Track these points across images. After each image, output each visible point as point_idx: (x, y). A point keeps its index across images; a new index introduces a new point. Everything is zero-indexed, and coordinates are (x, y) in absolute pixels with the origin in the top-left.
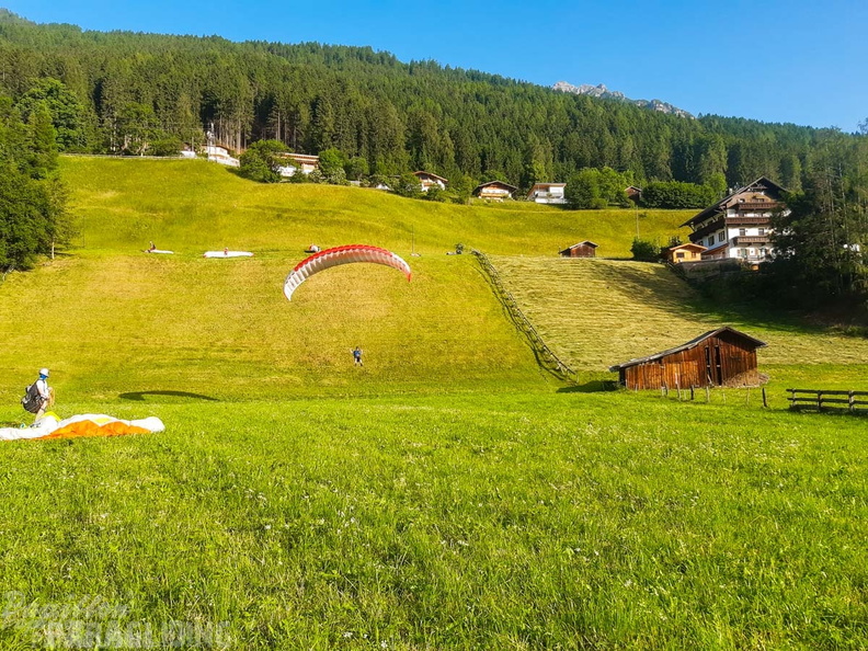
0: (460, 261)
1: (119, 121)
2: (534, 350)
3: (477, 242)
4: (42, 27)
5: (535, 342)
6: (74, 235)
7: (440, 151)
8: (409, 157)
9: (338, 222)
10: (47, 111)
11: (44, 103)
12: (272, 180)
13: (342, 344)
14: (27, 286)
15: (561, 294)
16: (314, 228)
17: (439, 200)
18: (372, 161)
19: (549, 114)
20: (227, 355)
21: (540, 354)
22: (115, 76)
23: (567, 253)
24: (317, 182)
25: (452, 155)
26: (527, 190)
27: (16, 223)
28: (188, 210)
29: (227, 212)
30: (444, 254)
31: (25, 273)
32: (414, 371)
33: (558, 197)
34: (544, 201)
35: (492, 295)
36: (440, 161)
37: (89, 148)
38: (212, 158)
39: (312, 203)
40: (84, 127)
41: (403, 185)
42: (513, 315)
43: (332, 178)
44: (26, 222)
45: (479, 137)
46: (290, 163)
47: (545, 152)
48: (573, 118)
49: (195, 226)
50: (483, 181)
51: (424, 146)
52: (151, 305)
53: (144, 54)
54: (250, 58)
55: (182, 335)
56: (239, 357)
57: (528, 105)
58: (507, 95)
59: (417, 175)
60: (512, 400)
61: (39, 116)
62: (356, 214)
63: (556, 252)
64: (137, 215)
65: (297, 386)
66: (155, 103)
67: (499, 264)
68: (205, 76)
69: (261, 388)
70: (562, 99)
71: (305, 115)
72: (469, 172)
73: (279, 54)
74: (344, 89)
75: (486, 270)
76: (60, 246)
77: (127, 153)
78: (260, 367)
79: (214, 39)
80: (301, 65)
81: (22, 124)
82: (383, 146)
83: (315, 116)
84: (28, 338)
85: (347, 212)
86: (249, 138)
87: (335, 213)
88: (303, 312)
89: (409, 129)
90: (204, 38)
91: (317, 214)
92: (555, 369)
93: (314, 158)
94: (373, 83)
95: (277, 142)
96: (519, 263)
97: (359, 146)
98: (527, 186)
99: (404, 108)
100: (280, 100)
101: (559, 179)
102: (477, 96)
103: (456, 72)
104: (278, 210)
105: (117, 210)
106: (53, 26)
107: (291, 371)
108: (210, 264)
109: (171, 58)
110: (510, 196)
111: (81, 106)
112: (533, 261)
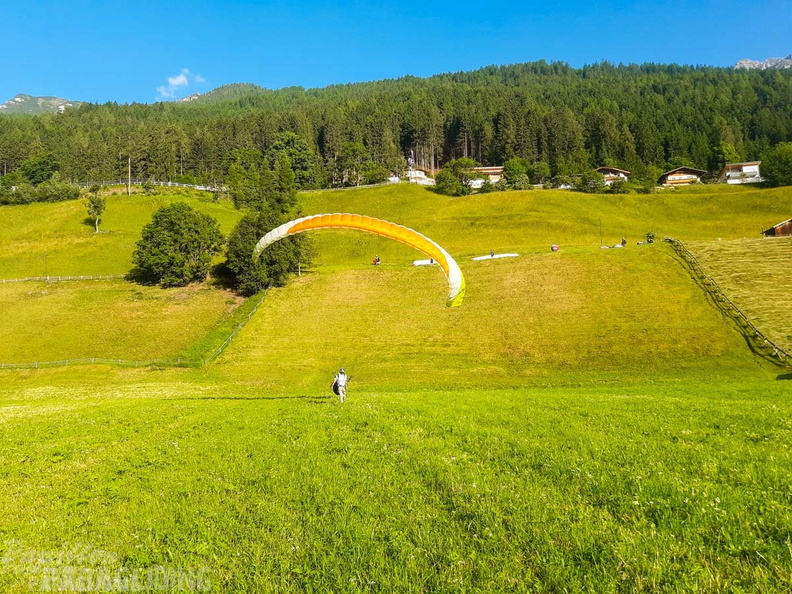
0: (654, 250)
1: (340, 159)
2: (745, 336)
3: (668, 230)
4: (277, 92)
5: (745, 327)
6: (314, 255)
7: (619, 146)
8: (589, 155)
9: (526, 224)
10: (287, 159)
11: (284, 152)
12: (464, 193)
13: (540, 336)
14: (282, 299)
15: (770, 275)
16: (504, 232)
17: (624, 192)
18: (553, 163)
19: (734, 94)
20: (438, 349)
21: (753, 341)
22: (333, 123)
23: (771, 232)
24: (503, 190)
25: (633, 147)
26: (717, 172)
29: (428, 225)
30: (636, 244)
31: (281, 289)
32: (614, 361)
33: (753, 176)
34: (738, 181)
35: (691, 281)
36: (621, 154)
37: (317, 184)
38: (413, 181)
39: (501, 209)
40: (314, 168)
41: (585, 181)
42: (717, 300)
43: (517, 185)
45: (660, 127)
46: (479, 176)
47: (734, 132)
48: (762, 94)
50: (667, 168)
51: (604, 143)
52: (375, 309)
53: (354, 101)
54: (436, 90)
55: (400, 333)
56: (449, 350)
57: (710, 88)
58: (686, 81)
59: (599, 171)
60: (733, 388)
61: (282, 163)
62: (543, 214)
63: (758, 233)
64: (358, 235)
65: (502, 377)
66: (364, 140)
67: (696, 250)
68: (402, 112)
69: (470, 379)
70: (747, 77)
71: (489, 131)
72: (652, 161)
73: (462, 82)
74: (522, 102)
75: (682, 257)
76: (304, 265)
77: (347, 185)
78: (468, 359)
79: (407, 79)
80: (483, 88)
81: (269, 171)
82: (563, 149)
83: (497, 131)
84: (287, 340)
85: (533, 213)
86: (441, 159)
87: (522, 216)
88: (501, 308)
89: (587, 130)
90: (399, 80)
91: (506, 218)
92: (771, 355)
93: (499, 169)
94: (549, 93)
95: (465, 159)
96: (718, 247)
97: (540, 152)
98: (716, 168)
99: (580, 111)
100: (466, 122)
101: (751, 158)
102: (655, 88)
103: (631, 68)
104: (471, 219)
105: (342, 232)
106: (285, 90)
107: (494, 363)
108: (419, 271)
109: (375, 101)
110: (699, 180)
111: (311, 151)
112: (736, 244)
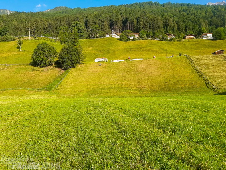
0: (181, 58)
1: (92, 30)
2: (206, 83)
3: (186, 52)
4: (73, 9)
5: (206, 80)
6: (84, 58)
7: (173, 27)
8: (164, 30)
9: (146, 50)
10: (76, 29)
12: (128, 41)
13: (148, 82)
14: (75, 71)
15: (213, 66)
16: (139, 52)
17: (174, 41)
18: (154, 32)
19: (206, 12)
20: (120, 86)
21: (208, 84)
22: (90, 19)
23: (215, 53)
24: (139, 40)
25: (177, 28)
26: (200, 36)
27: (72, 56)
28: (108, 50)
29: (117, 50)
30: (177, 56)
31: (75, 68)
32: (169, 90)
33: (210, 37)
34: (206, 38)
35: (191, 67)
36: (173, 30)
37: (85, 37)
38: (113, 37)
39: (138, 46)
40: (84, 33)
41: (163, 38)
42: (198, 73)
43: (143, 38)
44: (74, 56)
45: (184, 22)
46: (132, 36)
47: (205, 24)
48: (214, 13)
49: (110, 54)
50: (186, 34)
51: (168, 27)
52: (102, 74)
53: (96, 12)
54: (120, 9)
55: (109, 81)
56: (123, 86)
57: (199, 11)
58: (193, 9)
59: (167, 35)
60: (201, 97)
61: (75, 31)
62: (150, 47)
63: (211, 53)
64: (97, 53)
65: (137, 94)
66: (99, 24)
67: (193, 58)
68: (110, 16)
69: (129, 94)
70: (210, 8)
71: (135, 22)
72: (182, 32)
73: (128, 7)
74: (145, 14)
75: (189, 60)
76: (81, 61)
77: (94, 38)
78: (128, 89)
79: (112, 6)
80: (134, 9)
81: (71, 33)
82: (157, 28)
83: (138, 22)
84: (76, 83)
85: (148, 47)
86: (121, 30)
87: (144, 48)
88: (138, 74)
89: (164, 22)
90: (109, 6)
91: (140, 48)
92: (213, 88)
93: (138, 34)
94: (153, 11)
95: (128, 30)
96: (199, 57)
97: (150, 29)
98: (200, 34)
99: (162, 17)
100: (129, 19)
101: (210, 32)
102: (183, 10)
103: (177, 4)
104: (130, 48)
105: (92, 52)
106: (75, 8)
107: (135, 90)
108: (115, 63)
109: (102, 12)
110: (195, 38)
111: (83, 27)
112: (204, 57)
